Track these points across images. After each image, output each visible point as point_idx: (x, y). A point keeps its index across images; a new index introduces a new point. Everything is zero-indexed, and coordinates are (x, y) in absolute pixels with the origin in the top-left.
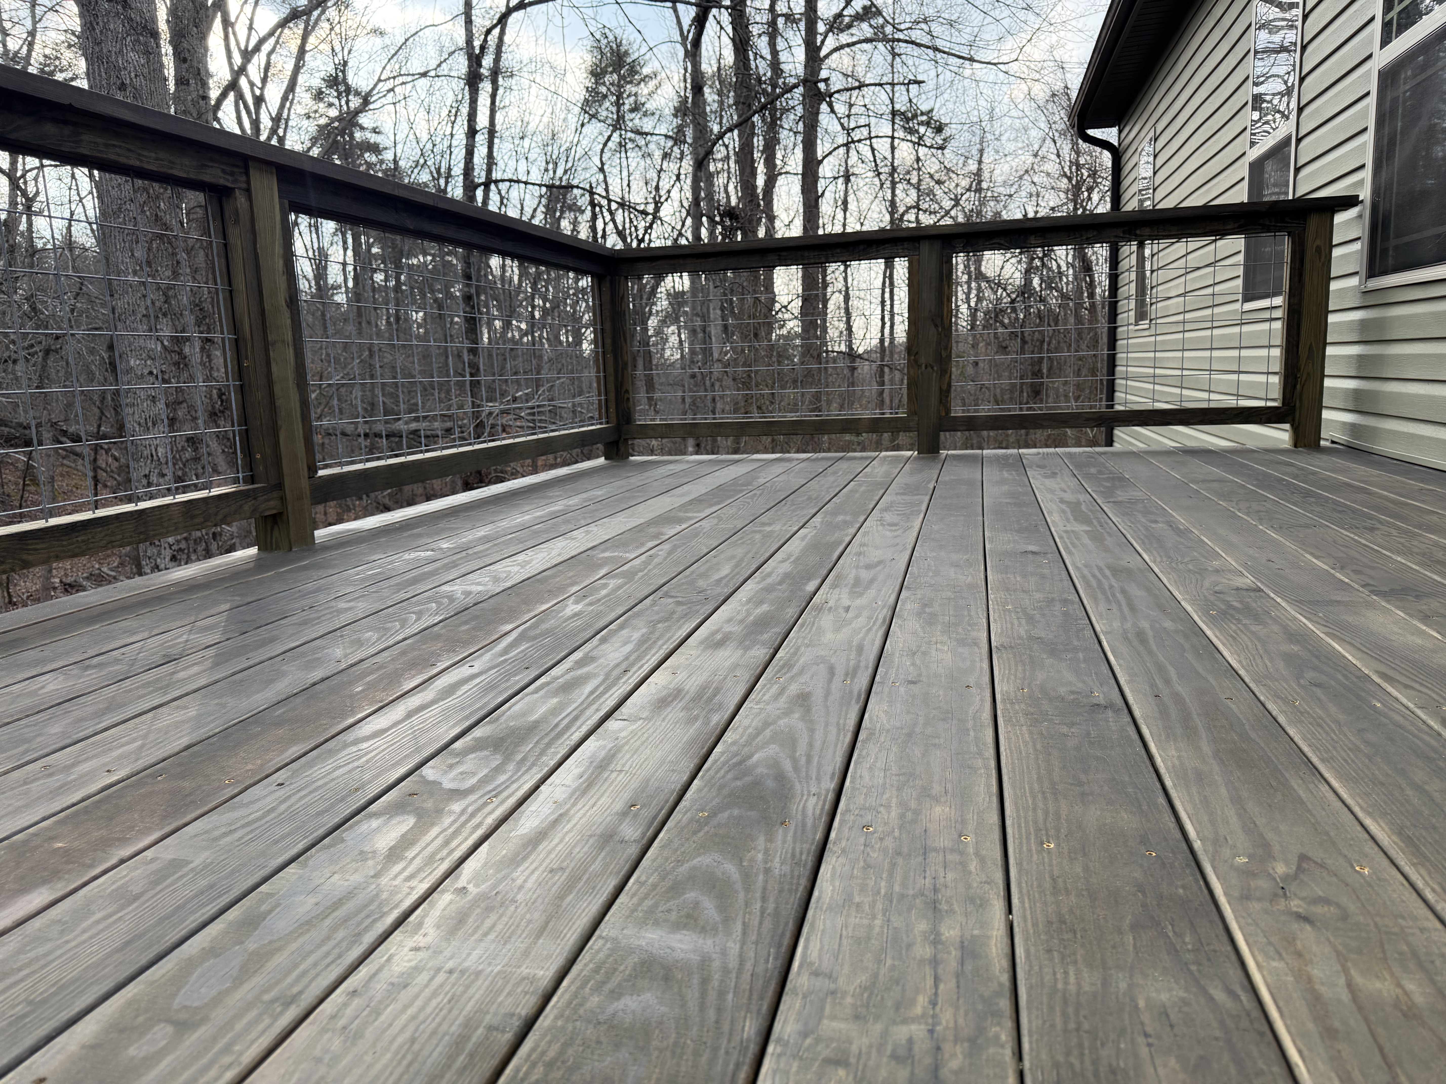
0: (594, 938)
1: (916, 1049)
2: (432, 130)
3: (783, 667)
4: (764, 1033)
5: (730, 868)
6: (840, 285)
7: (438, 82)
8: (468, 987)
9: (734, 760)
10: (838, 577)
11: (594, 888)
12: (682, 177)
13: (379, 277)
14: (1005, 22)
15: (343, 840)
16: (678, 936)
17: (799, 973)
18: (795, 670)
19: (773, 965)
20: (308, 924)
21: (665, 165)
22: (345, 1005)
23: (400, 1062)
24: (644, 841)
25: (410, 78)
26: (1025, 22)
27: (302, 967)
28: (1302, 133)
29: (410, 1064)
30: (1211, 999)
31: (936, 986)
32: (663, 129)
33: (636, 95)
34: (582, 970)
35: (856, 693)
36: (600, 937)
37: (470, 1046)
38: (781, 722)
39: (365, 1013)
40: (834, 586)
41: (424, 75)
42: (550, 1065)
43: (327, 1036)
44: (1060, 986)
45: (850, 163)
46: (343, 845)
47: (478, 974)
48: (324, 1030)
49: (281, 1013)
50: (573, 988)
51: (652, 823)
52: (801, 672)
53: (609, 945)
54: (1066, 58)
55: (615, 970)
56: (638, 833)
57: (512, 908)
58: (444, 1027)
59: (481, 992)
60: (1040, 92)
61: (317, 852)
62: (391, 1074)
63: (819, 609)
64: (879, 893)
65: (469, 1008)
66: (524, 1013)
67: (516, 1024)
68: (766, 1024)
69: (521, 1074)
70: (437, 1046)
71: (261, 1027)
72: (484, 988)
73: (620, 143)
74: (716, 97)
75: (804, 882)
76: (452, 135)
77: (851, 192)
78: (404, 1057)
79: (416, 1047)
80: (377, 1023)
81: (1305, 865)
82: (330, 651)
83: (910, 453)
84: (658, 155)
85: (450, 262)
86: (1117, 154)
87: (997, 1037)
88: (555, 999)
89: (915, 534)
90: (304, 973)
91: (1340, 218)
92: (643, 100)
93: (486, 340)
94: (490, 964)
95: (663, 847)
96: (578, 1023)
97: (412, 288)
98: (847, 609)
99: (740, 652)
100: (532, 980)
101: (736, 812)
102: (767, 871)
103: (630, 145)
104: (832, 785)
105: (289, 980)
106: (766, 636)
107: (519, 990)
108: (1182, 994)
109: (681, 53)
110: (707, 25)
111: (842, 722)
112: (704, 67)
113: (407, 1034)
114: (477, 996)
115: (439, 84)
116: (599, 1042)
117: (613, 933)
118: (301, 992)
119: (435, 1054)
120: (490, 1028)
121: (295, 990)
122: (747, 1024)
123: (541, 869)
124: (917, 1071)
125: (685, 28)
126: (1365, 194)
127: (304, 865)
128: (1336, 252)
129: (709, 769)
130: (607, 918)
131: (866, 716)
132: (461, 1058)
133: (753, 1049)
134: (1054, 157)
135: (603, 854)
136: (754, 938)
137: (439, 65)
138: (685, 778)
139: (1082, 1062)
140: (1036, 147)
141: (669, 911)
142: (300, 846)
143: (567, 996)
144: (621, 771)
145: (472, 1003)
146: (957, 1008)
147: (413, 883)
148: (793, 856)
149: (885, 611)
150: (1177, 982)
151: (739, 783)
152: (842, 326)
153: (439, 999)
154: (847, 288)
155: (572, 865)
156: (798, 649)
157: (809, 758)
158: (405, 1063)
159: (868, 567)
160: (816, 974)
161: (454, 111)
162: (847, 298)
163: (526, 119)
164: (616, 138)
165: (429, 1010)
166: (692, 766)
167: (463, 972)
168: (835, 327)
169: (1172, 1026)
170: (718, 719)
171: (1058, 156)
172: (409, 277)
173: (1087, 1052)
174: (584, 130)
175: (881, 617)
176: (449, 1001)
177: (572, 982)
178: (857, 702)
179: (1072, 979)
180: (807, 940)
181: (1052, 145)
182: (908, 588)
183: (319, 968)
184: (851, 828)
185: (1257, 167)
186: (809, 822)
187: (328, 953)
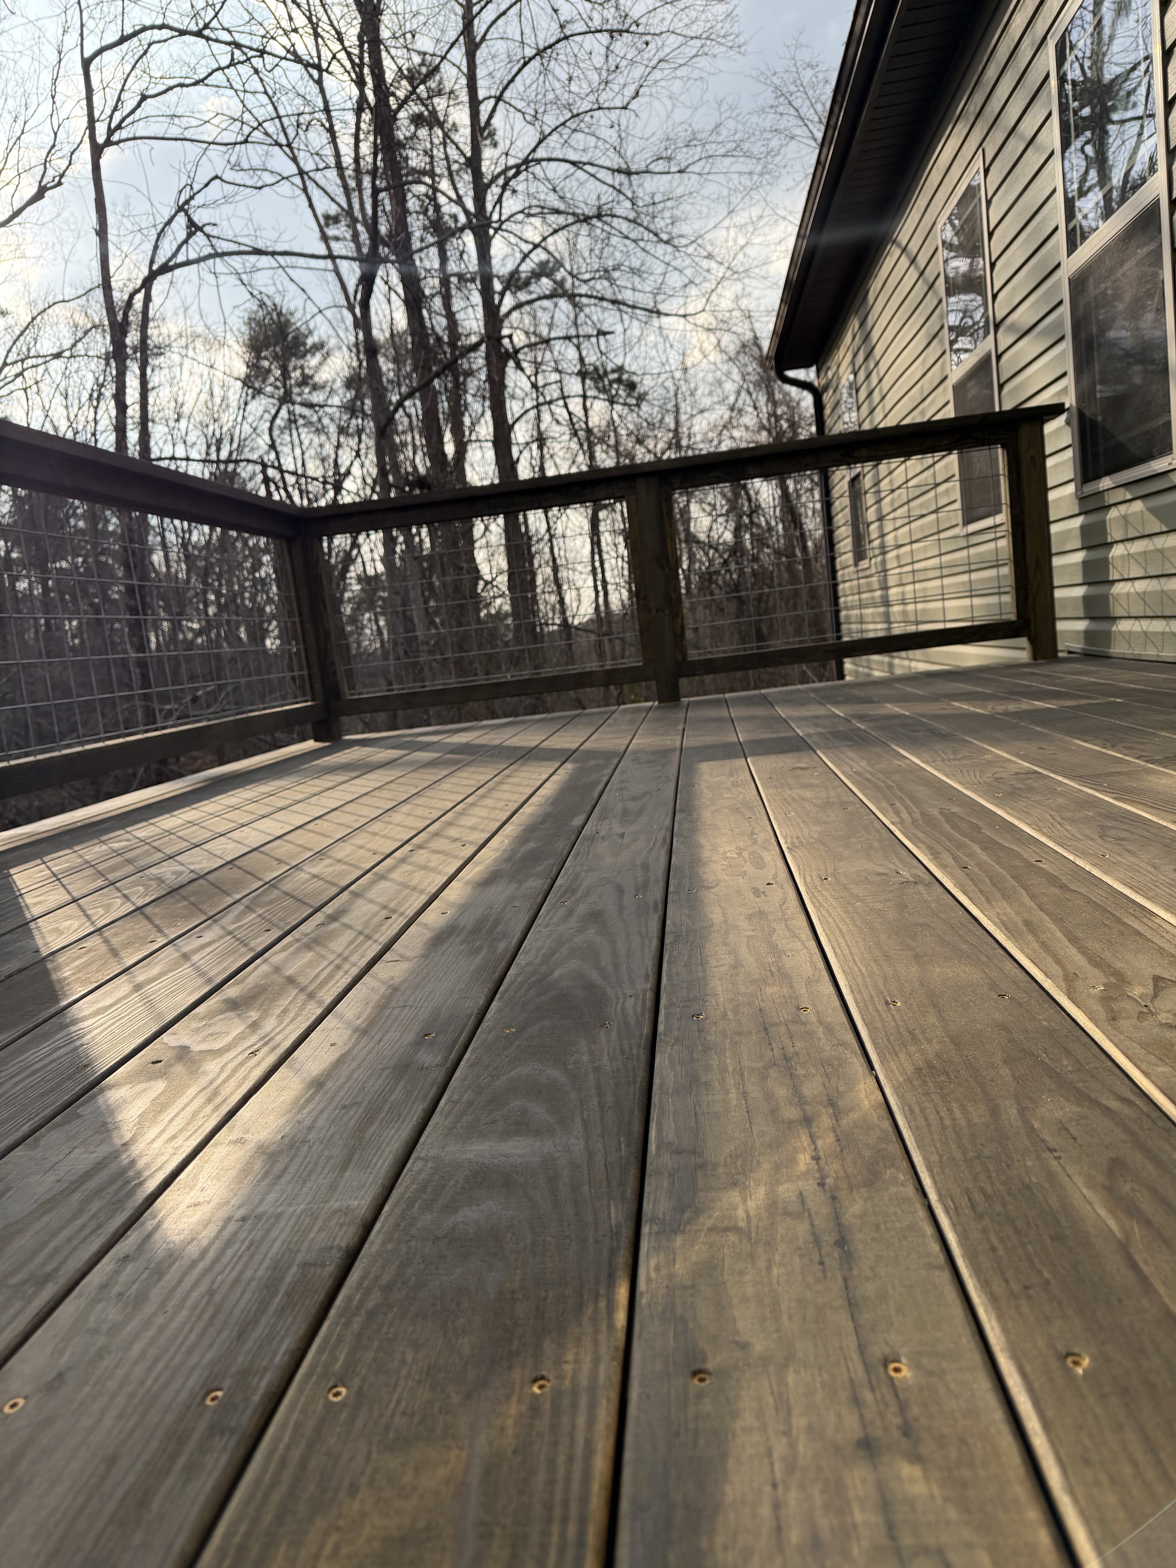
0: (411, 1161)
1: (810, 1203)
2: (72, 417)
3: (565, 892)
4: (634, 1217)
5: (555, 1073)
6: (547, 556)
7: (74, 365)
8: (268, 1231)
9: (534, 979)
10: (604, 810)
11: (399, 1115)
12: (362, 452)
13: (22, 585)
14: (689, 272)
15: (79, 1116)
16: (511, 1143)
17: (658, 1154)
18: (579, 893)
19: (627, 1152)
20: (52, 1202)
21: (342, 439)
22: (117, 1272)
23: (199, 1317)
24: (449, 1064)
25: (40, 360)
26: (708, 271)
27: (52, 1245)
28: (1001, 349)
29: (213, 1317)
30: (1108, 1109)
31: (814, 1142)
32: (336, 400)
33: (302, 367)
34: (404, 1193)
35: (651, 904)
36: (418, 1158)
37: (284, 1287)
38: (577, 939)
39: (145, 1276)
40: (602, 818)
41: (58, 356)
42: (388, 1289)
43: (102, 1305)
44: (947, 1122)
45: (543, 427)
46: (80, 1120)
47: (278, 1217)
48: (95, 1301)
49: (35, 1294)
50: (398, 1211)
51: (453, 1047)
52: (587, 893)
53: (430, 1164)
54: (752, 307)
55: (444, 1186)
56: (439, 1059)
57: (306, 1148)
58: (249, 1273)
59: (286, 1233)
60: (730, 343)
61: (48, 1131)
62: (191, 1330)
63: (592, 839)
64: (725, 1070)
65: (274, 1249)
66: (343, 1244)
67: (336, 1257)
68: (634, 1208)
69: (355, 1303)
70: (243, 1293)
71: (11, 1311)
72: (288, 1229)
73: (290, 420)
74: (391, 366)
75: (641, 1074)
76: (96, 421)
77: (547, 456)
78: (204, 1311)
79: (217, 1298)
80: (162, 1283)
81: (1161, 984)
82: (23, 943)
83: (650, 704)
84: (332, 429)
85: (106, 563)
86: (818, 395)
87: (895, 1179)
88: (378, 1225)
89: (676, 767)
90: (57, 1250)
91: (1049, 428)
92: (310, 373)
93: (153, 646)
94: (290, 1205)
95: (471, 1066)
96: (413, 1243)
97: (62, 595)
98: (622, 836)
99: (513, 886)
100: (347, 1211)
101: (547, 1023)
102: (597, 1070)
103: (301, 422)
104: (650, 985)
105: (39, 1259)
106: (539, 869)
107: (333, 1223)
108: (1075, 1109)
109: (349, 319)
110: (375, 288)
111: (643, 930)
112: (375, 333)
113: (203, 1287)
114: (282, 1237)
115: (75, 366)
116: (442, 1257)
117: (433, 1153)
118: (56, 1270)
119: (243, 1301)
120: (305, 1265)
121: (48, 1268)
122: (613, 1210)
123: (331, 1108)
124: (816, 1223)
125: (351, 290)
126: (1070, 401)
127: (35, 1146)
128: (1050, 462)
129: (506, 991)
130: (422, 1139)
131: (668, 922)
132: (277, 1300)
133: (626, 1233)
134: (751, 409)
135: (402, 1083)
136: (599, 1131)
137: (74, 345)
138: (481, 1001)
139: (992, 1184)
140: (732, 399)
141: (494, 1122)
142: (26, 1128)
143: (392, 1220)
144: (404, 1007)
145: (277, 1245)
146: (843, 1159)
147: (178, 1142)
148: (622, 1052)
149: (663, 832)
150: (1068, 1100)
151: (544, 998)
152: (553, 598)
153: (235, 1247)
154: (554, 560)
155: (368, 1097)
156: (577, 875)
157: (616, 967)
158: (206, 1316)
159: (634, 799)
160: (678, 1152)
161: (95, 395)
162: (555, 569)
163: (180, 400)
164: (284, 413)
165: (225, 1260)
166: (486, 991)
167: (258, 1218)
168: (547, 600)
169: (1075, 1139)
170: (504, 946)
171: (755, 408)
172: (58, 582)
173: (994, 1174)
174: (249, 408)
175: (660, 838)
176: (248, 1248)
177: (395, 1206)
178: (656, 910)
179: (958, 1114)
180: (659, 1123)
181: (748, 398)
182: (682, 811)
183: (75, 1242)
184: (679, 1019)
185: (959, 389)
186: (632, 1021)
187: (83, 1226)
